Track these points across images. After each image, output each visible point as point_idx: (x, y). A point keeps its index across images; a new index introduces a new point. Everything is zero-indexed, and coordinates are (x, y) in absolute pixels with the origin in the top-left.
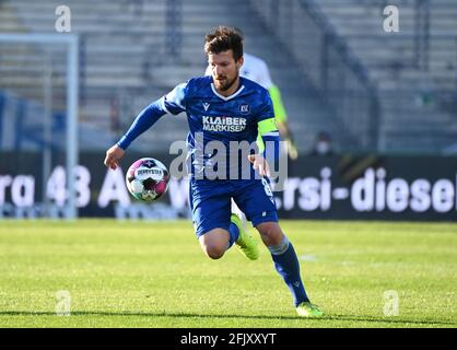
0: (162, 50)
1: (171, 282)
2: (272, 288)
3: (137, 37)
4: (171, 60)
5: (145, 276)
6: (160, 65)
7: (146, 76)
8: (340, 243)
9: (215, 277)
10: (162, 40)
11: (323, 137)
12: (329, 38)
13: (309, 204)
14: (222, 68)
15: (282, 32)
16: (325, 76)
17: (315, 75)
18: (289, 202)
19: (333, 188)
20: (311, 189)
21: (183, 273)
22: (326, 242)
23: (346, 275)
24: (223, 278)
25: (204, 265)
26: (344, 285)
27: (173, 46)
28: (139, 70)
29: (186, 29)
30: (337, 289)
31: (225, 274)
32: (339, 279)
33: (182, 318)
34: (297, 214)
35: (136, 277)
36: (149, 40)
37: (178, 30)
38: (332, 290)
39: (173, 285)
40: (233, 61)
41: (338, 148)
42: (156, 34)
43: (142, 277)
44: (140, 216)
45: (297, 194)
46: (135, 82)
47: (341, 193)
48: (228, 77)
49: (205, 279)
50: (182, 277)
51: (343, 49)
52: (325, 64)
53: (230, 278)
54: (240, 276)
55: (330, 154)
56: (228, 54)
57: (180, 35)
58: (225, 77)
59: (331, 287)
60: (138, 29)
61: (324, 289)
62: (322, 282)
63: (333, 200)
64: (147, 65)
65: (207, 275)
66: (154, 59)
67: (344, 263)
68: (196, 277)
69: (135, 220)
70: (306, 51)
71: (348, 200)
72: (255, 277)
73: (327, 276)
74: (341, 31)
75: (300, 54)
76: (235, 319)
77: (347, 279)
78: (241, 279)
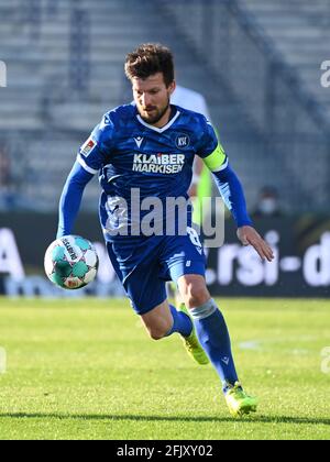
0: (65, 83)
1: (75, 376)
2: (204, 384)
3: (34, 66)
4: (76, 95)
5: (43, 367)
6: (62, 101)
7: (44, 115)
8: (288, 326)
9: (131, 370)
10: (64, 70)
11: (269, 192)
12: (276, 68)
13: (250, 277)
14: (151, 97)
15: (216, 61)
16: (270, 116)
17: (258, 114)
18: (225, 274)
19: (281, 257)
20: (253, 258)
21: (91, 365)
22: (273, 325)
23: (296, 366)
24: (142, 370)
25: (118, 354)
26: (295, 379)
27: (80, 78)
28: (36, 108)
29: (95, 57)
30: (286, 385)
31: (145, 366)
32: (287, 372)
33: (89, 422)
34: (236, 289)
35: (32, 370)
36: (48, 70)
37: (84, 57)
38: (279, 386)
39: (78, 379)
40: (163, 86)
41: (287, 207)
42: (57, 63)
43: (39, 370)
44: (37, 292)
45: (236, 264)
46: (31, 123)
47: (291, 264)
48: (158, 106)
49: (119, 373)
50: (90, 369)
51: (293, 82)
52: (271, 100)
53: (151, 371)
54: (164, 368)
55: (277, 214)
56: (157, 79)
57: (87, 64)
58: (155, 108)
59: (278, 382)
60: (35, 56)
61: (269, 385)
62: (267, 376)
63: (281, 273)
64: (45, 102)
65: (121, 367)
66: (55, 95)
67: (296, 352)
68: (107, 370)
69: (30, 298)
70: (248, 84)
71: (300, 272)
72: (181, 369)
73: (273, 369)
74: (291, 59)
75: (239, 88)
76: (156, 422)
77: (299, 373)
78: (165, 371)
